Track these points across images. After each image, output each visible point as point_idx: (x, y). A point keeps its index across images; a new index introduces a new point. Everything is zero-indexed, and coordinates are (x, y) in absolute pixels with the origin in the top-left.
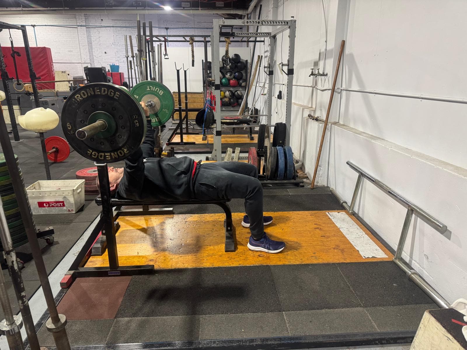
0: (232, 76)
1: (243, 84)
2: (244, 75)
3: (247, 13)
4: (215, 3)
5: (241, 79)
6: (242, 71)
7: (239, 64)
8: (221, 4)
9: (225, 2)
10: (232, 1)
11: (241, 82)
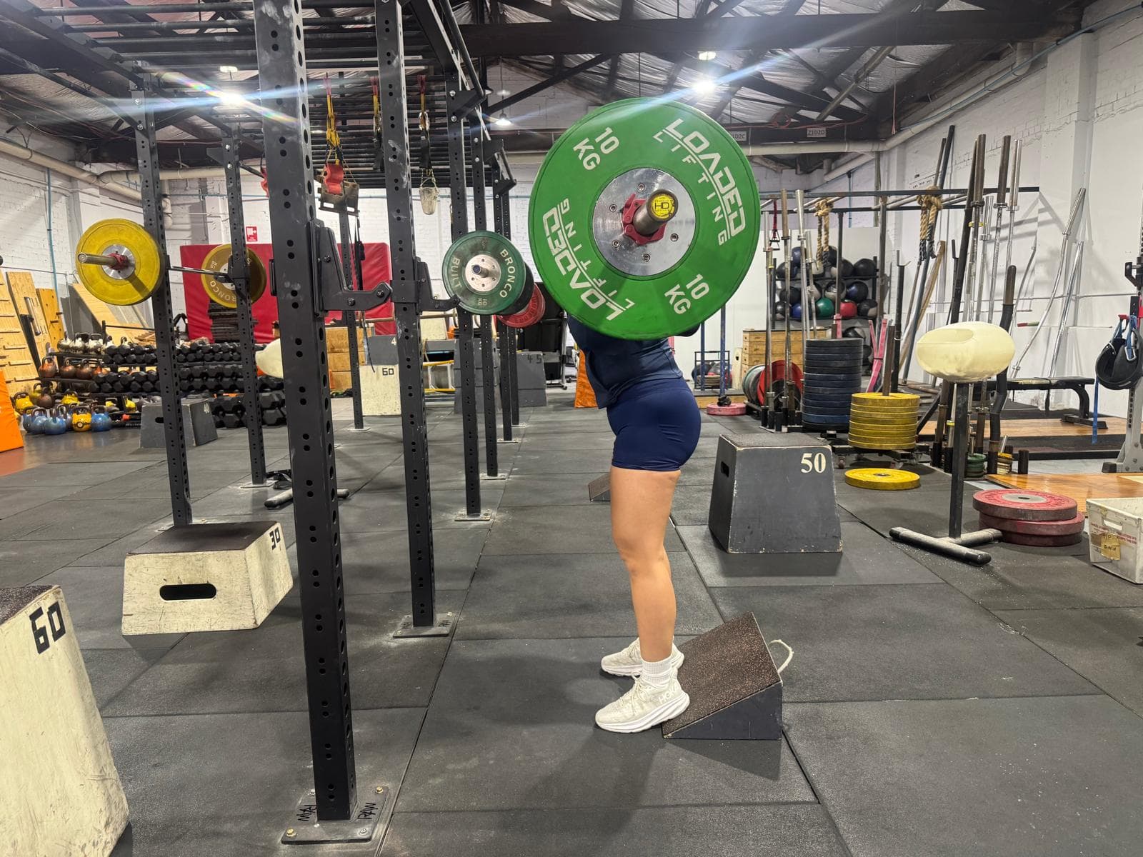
0: (843, 295)
1: (872, 312)
2: (870, 290)
3: (880, 149)
4: (806, 130)
5: (864, 299)
6: (866, 282)
7: (861, 266)
8: (820, 132)
9: (830, 127)
10: (846, 124)
11: (865, 306)
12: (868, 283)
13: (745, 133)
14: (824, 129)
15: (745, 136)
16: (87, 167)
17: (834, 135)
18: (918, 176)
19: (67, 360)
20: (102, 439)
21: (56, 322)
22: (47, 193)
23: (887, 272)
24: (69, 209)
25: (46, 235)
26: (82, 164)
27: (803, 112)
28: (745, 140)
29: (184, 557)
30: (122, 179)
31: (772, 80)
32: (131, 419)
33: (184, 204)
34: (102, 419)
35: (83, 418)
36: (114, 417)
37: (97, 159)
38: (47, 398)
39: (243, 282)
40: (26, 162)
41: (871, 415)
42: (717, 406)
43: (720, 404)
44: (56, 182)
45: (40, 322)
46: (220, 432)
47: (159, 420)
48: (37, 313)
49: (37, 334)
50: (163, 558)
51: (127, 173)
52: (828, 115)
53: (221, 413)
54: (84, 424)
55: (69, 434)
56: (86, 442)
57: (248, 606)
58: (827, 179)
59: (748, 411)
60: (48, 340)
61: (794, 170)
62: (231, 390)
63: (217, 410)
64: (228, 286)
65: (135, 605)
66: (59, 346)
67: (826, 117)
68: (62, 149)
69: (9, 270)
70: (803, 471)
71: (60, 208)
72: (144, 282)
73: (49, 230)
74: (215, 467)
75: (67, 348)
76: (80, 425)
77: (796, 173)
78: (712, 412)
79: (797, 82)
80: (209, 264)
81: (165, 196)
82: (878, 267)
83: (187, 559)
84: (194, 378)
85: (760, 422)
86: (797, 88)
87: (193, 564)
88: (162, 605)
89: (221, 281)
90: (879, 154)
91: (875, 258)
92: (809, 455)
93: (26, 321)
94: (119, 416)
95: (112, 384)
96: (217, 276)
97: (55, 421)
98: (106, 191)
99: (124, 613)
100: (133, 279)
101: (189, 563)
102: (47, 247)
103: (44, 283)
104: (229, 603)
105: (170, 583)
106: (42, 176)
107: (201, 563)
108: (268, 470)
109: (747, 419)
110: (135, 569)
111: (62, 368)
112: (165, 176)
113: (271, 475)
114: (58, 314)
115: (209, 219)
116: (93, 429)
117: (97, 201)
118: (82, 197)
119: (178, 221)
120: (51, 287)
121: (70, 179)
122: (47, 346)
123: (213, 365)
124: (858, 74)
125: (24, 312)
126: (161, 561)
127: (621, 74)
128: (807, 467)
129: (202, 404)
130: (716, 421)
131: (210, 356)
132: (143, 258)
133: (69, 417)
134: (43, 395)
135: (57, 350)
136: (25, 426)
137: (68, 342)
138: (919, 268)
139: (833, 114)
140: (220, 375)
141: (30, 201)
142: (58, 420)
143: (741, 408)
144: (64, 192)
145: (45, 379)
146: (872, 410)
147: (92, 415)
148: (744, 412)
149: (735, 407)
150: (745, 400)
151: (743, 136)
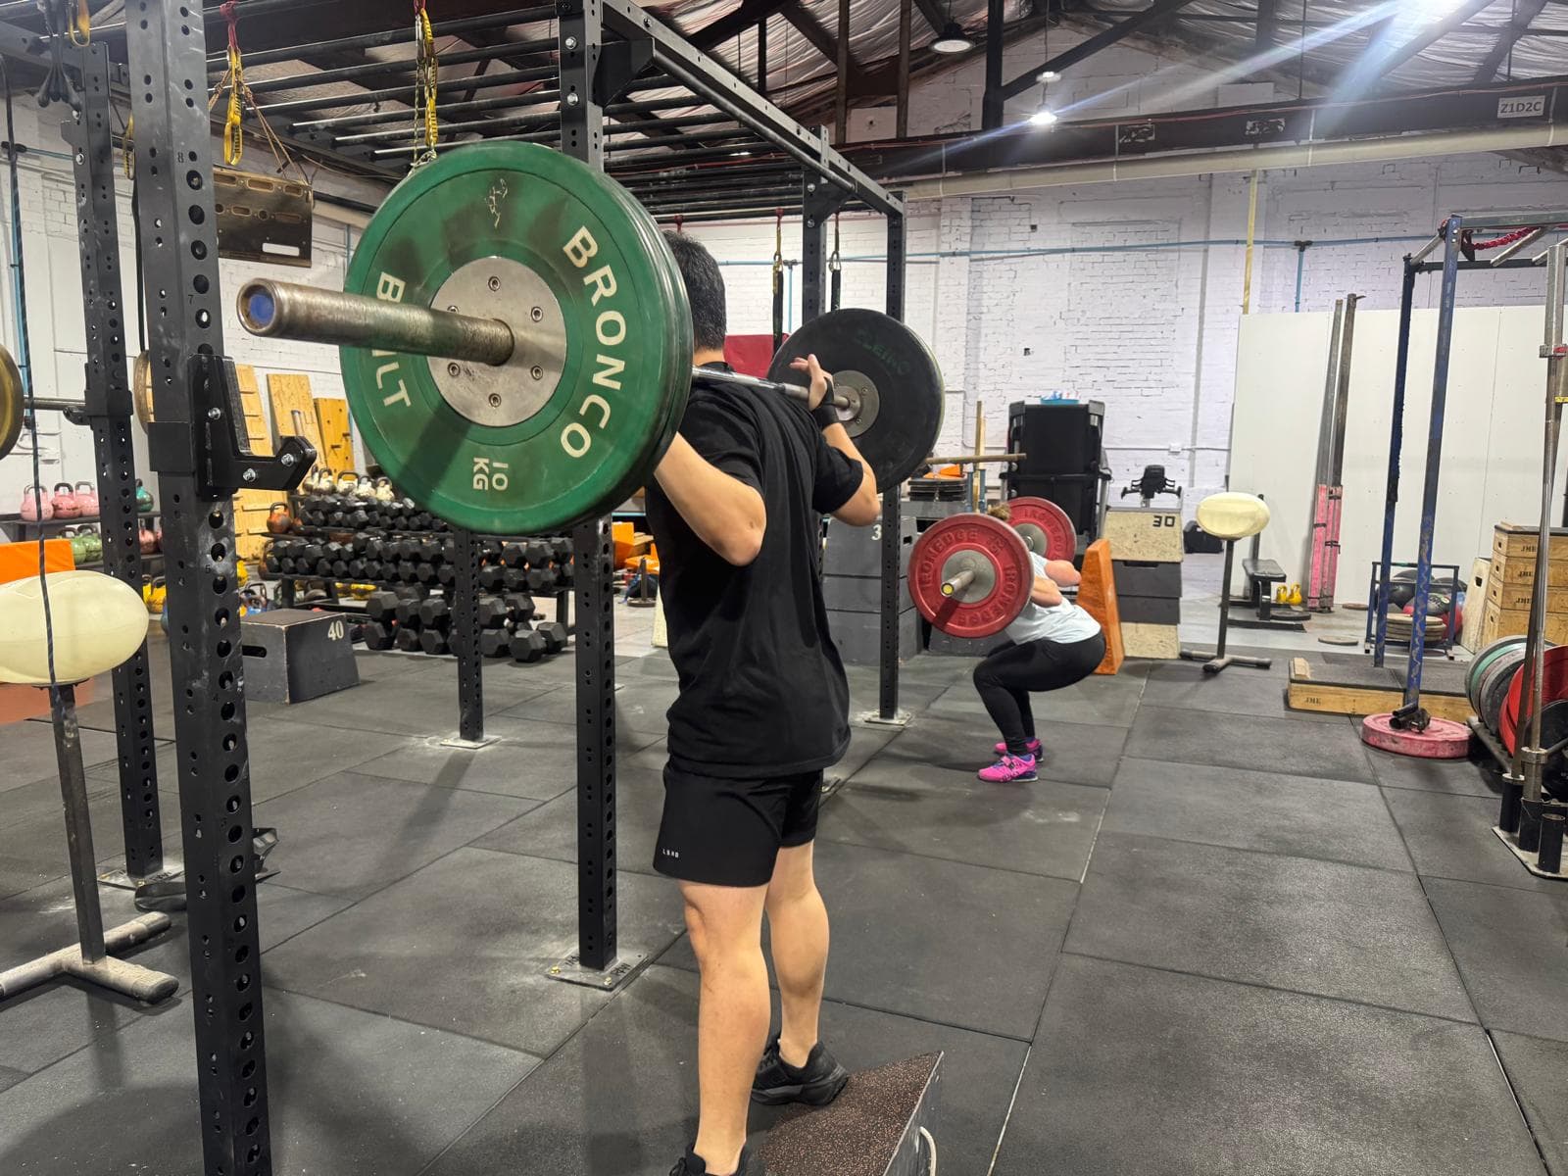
13: (1541, 99)
15: (1541, 107)
21: (341, 445)
28: (1541, 113)
42: (1387, 729)
43: (1396, 723)
59: (1474, 750)
69: (271, 372)
106: (338, 236)
114: (347, 433)
125: (288, 432)
143: (1455, 743)
148: (1466, 751)
149: (1439, 737)
150: (1475, 720)
151: (1537, 105)
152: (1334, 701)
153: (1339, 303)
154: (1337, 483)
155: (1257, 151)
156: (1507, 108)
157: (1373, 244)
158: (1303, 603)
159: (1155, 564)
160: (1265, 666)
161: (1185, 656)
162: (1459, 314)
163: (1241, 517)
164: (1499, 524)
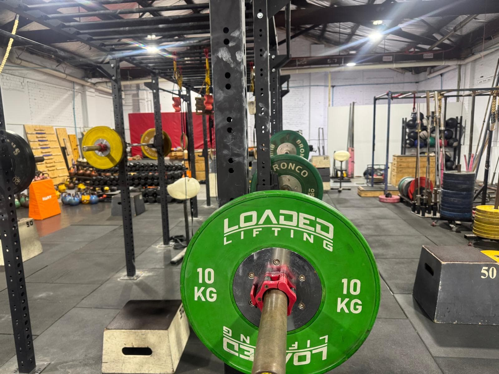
1: (455, 144)
2: (454, 133)
3: (461, 64)
4: (422, 55)
5: (451, 138)
6: (452, 130)
7: (450, 121)
8: (430, 55)
9: (435, 53)
10: (443, 51)
11: (451, 141)
12: (453, 130)
13: (392, 57)
14: (432, 54)
15: (392, 59)
16: (89, 80)
17: (438, 57)
18: (483, 77)
19: (80, 168)
20: (95, 208)
21: (76, 149)
22: (73, 92)
23: (463, 124)
24: (82, 99)
25: (72, 111)
26: (87, 79)
27: (420, 46)
29: (135, 332)
30: (104, 85)
31: (406, 31)
32: (107, 197)
33: (130, 94)
34: (94, 198)
35: (86, 198)
36: (99, 196)
37: (94, 76)
38: (72, 185)
39: (160, 148)
40: (64, 79)
41: (489, 220)
42: (384, 198)
43: (386, 196)
44: (77, 87)
45: (69, 150)
46: (147, 206)
47: (119, 203)
48: (68, 146)
49: (68, 155)
50: (124, 332)
51: (106, 82)
52: (435, 47)
53: (147, 196)
54: (87, 201)
55: (80, 206)
56: (88, 208)
57: (169, 361)
58: (429, 77)
59: (401, 200)
60: (73, 157)
61: (411, 73)
62: (151, 185)
63: (145, 195)
64: (154, 149)
65: (109, 357)
66: (77, 161)
67: (433, 48)
68: (79, 72)
69: (57, 127)
70: (482, 277)
71: (78, 98)
72: (115, 158)
73: (74, 108)
74: (145, 231)
75: (80, 162)
76: (85, 201)
77: (412, 74)
78: (382, 200)
79: (418, 31)
80: (144, 138)
81: (122, 91)
82: (459, 121)
83: (137, 334)
84: (135, 179)
85: (410, 209)
86: (417, 34)
87: (140, 337)
88: (123, 358)
89: (151, 147)
90: (460, 66)
91: (457, 117)
92: (487, 268)
93: (64, 149)
94: (101, 195)
95: (99, 182)
96: (149, 146)
97: (74, 199)
98: (97, 90)
99: (103, 361)
100: (109, 156)
101: (138, 336)
102: (73, 116)
103: (71, 132)
104: (159, 359)
105: (127, 346)
106: (70, 85)
107: (144, 336)
108: (170, 236)
109: (401, 205)
110: (109, 338)
111: (78, 171)
112: (123, 83)
113: (172, 238)
114: (77, 145)
115: (140, 101)
116: (91, 203)
117: (94, 95)
118: (87, 93)
119: (128, 102)
120: (74, 133)
121: (83, 86)
122: (72, 160)
123: (144, 173)
124: (455, 27)
125: (63, 145)
126: (123, 334)
127: (328, 29)
128: (484, 275)
129: (138, 196)
130: (386, 207)
131: (142, 168)
132: (114, 146)
133: (80, 197)
134: (70, 184)
135: (76, 163)
136: (62, 200)
137: (81, 160)
138: (483, 124)
139: (437, 46)
140: (146, 178)
141: (66, 96)
142: (76, 199)
143: (398, 199)
144: (80, 91)
145: (71, 176)
146: (490, 217)
147: (90, 196)
148: (399, 201)
149: (394, 198)
150: (400, 195)
151: (390, 58)
152: (370, 194)
153: (351, 104)
154: (353, 147)
155: (330, 67)
156: (385, 59)
157: (349, 86)
158: (347, 176)
159: (324, 168)
160: (349, 189)
161: (332, 189)
162: (377, 106)
163: (345, 156)
164: (393, 155)
